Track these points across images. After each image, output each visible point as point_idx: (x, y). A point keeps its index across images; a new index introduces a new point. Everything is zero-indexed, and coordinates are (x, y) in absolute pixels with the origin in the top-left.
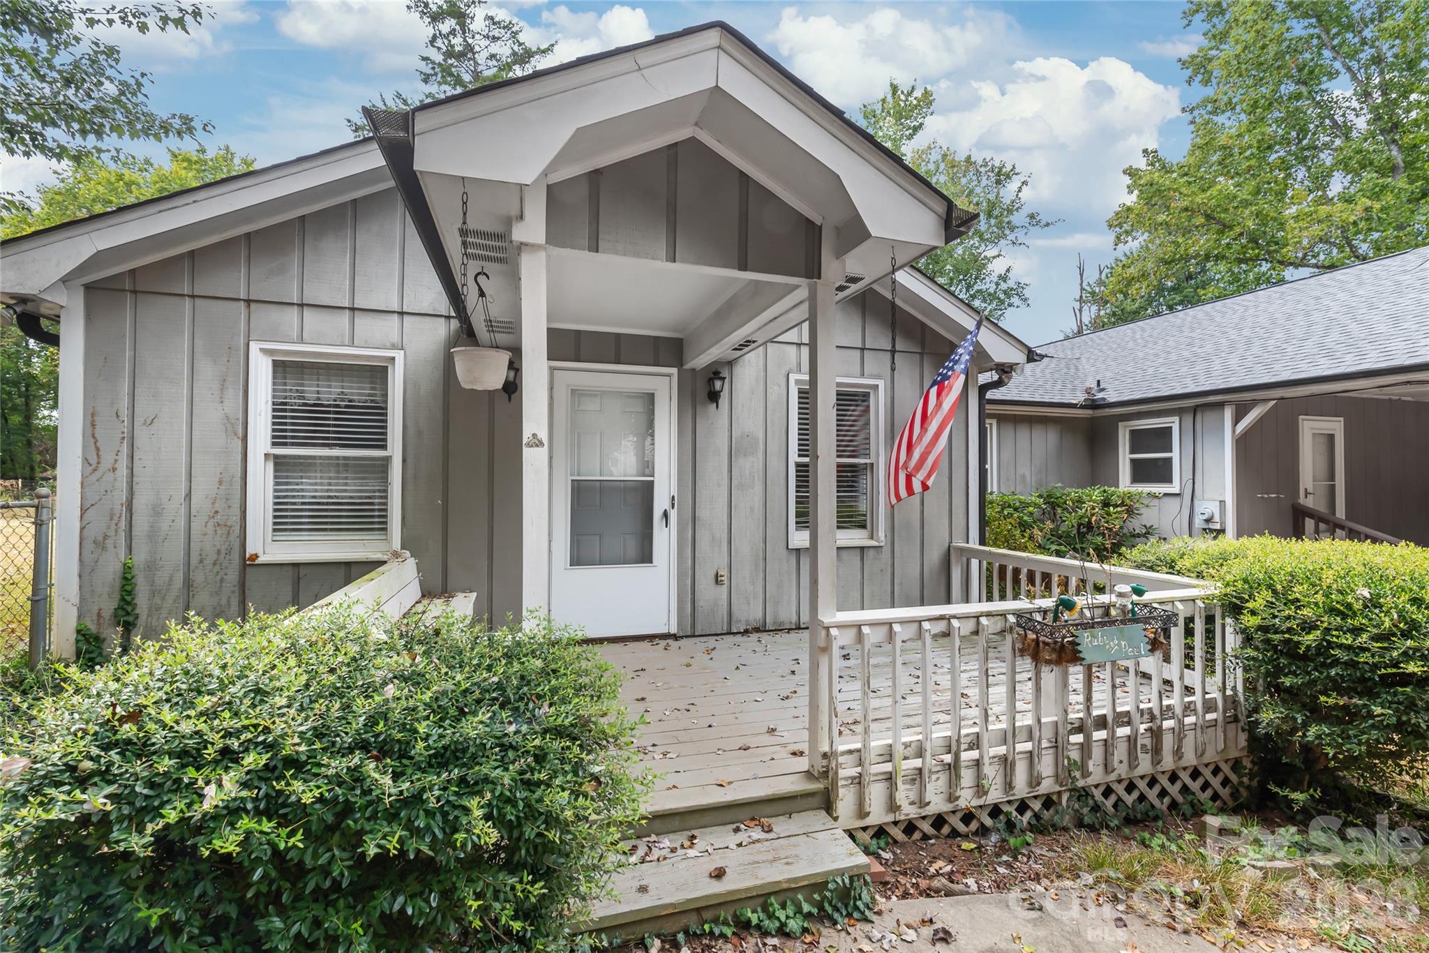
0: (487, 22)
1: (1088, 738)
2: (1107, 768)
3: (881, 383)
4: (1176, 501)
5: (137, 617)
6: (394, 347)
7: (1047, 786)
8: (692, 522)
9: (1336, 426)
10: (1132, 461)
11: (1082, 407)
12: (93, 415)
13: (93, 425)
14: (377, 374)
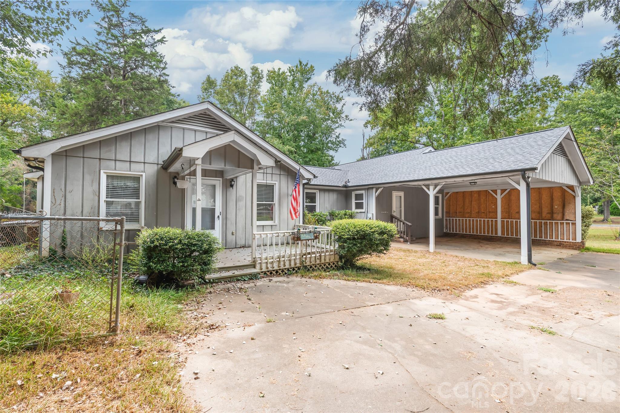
0: (130, 15)
1: (306, 256)
2: (311, 262)
3: (277, 183)
4: (364, 214)
5: (67, 245)
6: (142, 172)
7: (298, 265)
8: (225, 219)
9: (402, 194)
10: (355, 203)
11: (342, 187)
12: (54, 190)
13: (54, 192)
14: (137, 179)
